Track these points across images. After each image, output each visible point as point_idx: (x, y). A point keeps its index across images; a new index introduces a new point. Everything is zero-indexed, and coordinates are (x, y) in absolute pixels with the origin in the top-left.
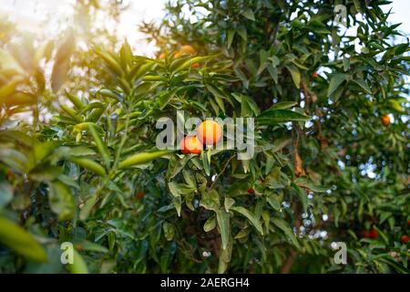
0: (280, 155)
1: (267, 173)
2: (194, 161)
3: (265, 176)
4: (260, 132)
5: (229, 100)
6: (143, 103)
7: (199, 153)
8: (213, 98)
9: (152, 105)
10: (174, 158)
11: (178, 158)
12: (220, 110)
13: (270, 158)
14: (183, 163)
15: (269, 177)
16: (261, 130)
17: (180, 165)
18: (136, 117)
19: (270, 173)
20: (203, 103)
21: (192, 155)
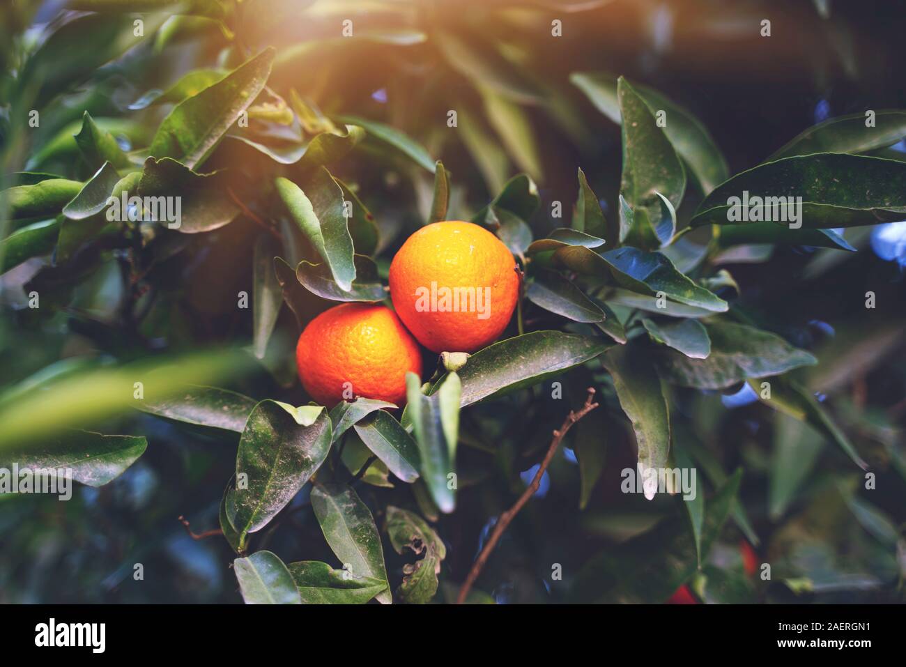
0: (854, 411)
1: (777, 508)
2: (373, 439)
3: (766, 528)
4: (725, 278)
5: (560, 110)
6: (88, 135)
7: (401, 400)
8: (475, 107)
9: (137, 145)
10: (263, 424)
11: (287, 425)
12: (513, 168)
13: (791, 421)
14: (314, 450)
15: (793, 531)
16: (732, 267)
17: (297, 463)
18: (51, 206)
19: (795, 510)
20: (417, 134)
21: (364, 407)
